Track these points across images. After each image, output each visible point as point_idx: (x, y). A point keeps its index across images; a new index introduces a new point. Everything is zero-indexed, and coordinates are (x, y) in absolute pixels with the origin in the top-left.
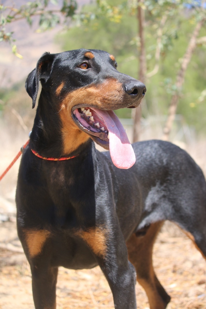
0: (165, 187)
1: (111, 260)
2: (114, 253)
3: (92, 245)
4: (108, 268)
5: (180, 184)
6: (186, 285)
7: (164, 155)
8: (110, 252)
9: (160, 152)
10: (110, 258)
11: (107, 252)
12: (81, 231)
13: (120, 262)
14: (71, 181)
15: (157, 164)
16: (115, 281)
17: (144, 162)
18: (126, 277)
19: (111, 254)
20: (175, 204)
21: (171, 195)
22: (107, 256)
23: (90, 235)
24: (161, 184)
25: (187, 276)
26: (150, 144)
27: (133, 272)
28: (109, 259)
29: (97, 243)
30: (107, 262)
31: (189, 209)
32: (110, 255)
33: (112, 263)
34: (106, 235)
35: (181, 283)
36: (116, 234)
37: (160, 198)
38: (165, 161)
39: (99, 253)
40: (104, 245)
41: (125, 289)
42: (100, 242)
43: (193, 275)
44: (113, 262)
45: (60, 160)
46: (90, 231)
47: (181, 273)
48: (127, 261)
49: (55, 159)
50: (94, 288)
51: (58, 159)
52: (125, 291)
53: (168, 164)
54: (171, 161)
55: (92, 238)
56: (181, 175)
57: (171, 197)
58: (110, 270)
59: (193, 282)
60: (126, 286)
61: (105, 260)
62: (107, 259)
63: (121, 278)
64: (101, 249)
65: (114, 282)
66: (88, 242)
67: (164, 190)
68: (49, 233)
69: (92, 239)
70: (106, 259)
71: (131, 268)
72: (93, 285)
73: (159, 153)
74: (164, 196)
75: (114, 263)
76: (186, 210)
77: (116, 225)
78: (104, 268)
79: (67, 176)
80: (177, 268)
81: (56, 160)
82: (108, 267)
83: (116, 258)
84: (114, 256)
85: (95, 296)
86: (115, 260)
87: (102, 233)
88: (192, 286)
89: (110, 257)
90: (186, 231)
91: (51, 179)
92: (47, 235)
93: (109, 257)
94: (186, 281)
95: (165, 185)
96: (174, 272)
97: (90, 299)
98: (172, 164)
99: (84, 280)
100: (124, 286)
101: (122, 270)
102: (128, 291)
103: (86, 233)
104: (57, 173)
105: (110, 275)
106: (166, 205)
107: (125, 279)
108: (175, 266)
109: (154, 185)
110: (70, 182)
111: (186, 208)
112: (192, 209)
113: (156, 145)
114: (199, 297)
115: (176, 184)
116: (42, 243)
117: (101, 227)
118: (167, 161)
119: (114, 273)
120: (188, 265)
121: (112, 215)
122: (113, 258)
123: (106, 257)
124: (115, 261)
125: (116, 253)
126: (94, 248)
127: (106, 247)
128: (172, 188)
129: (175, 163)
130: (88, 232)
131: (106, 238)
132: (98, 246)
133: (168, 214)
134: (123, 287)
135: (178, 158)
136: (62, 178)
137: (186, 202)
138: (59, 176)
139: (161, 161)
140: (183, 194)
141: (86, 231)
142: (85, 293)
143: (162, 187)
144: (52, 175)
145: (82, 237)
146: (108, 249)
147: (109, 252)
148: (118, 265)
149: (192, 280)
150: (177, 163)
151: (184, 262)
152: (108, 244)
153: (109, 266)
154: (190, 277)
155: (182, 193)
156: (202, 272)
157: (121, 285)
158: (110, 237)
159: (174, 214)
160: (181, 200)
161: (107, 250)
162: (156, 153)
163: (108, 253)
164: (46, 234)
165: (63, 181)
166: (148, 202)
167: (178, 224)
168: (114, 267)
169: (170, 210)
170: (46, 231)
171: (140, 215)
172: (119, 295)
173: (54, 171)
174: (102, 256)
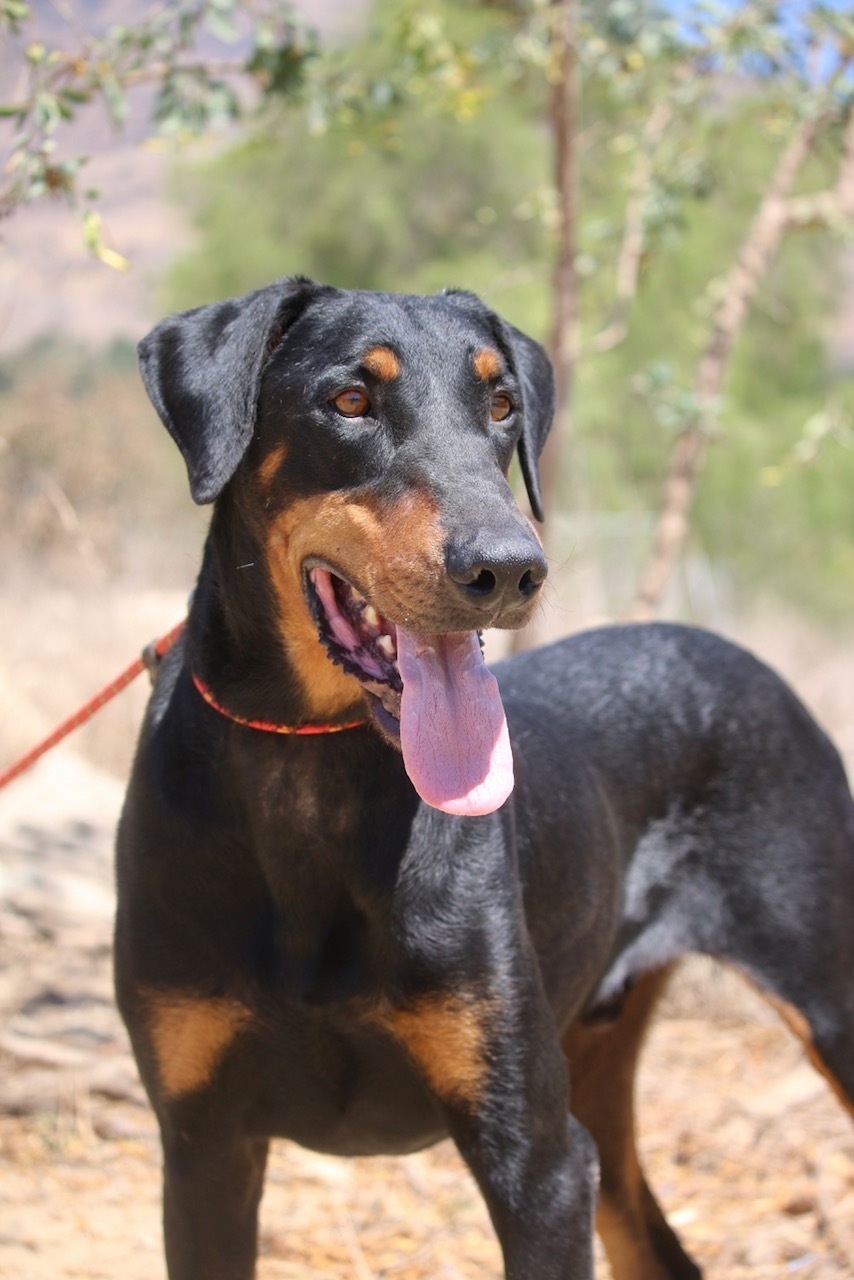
0: (700, 819)
1: (505, 1119)
2: (517, 1091)
3: (426, 1059)
4: (491, 1149)
5: (757, 808)
6: (735, 1215)
7: (703, 688)
8: (500, 1086)
9: (689, 675)
10: (500, 1112)
11: (490, 1089)
12: (384, 1006)
13: (539, 1123)
14: (344, 819)
15: (676, 728)
16: (516, 1200)
17: (630, 720)
18: (560, 1182)
19: (505, 1092)
20: (736, 889)
21: (722, 852)
22: (488, 1104)
23: (417, 1021)
24: (686, 810)
25: (734, 1179)
26: (648, 643)
27: (588, 1162)
28: (495, 1115)
29: (448, 1053)
30: (485, 1125)
31: (791, 907)
32: (500, 1099)
33: (506, 1131)
34: (485, 1023)
35: (714, 1209)
36: (527, 1016)
37: (678, 865)
38: (706, 713)
39: (452, 1094)
40: (477, 1062)
41: (553, 1234)
42: (463, 1049)
43: (762, 1176)
44: (512, 1125)
45: (299, 732)
46: (418, 1009)
47: (710, 1168)
48: (564, 1118)
49: (280, 727)
50: (361, 1216)
51: (292, 729)
52: (556, 1239)
53: (717, 725)
54: (727, 714)
55: (427, 1033)
56: (763, 772)
57: (721, 861)
58: (497, 1158)
59: (763, 1205)
60: (561, 1219)
61: (477, 1118)
62: (487, 1116)
63: (540, 1187)
64: (465, 1077)
65: (513, 1204)
66: (412, 1049)
67: (695, 833)
68: (247, 1013)
69: (427, 1036)
70: (483, 1115)
71: (580, 1147)
72: (352, 1206)
73: (682, 681)
74: (692, 858)
75: (515, 1131)
76: (779, 914)
77: (529, 979)
78: (474, 1150)
79: (329, 799)
80: (693, 1148)
81: (284, 730)
82: (492, 1146)
83: (524, 1112)
84: (518, 1103)
85: (365, 1249)
86: (518, 1116)
87: (469, 1014)
88: (760, 1219)
89: (500, 1106)
90: (778, 1001)
91: (265, 804)
92: (240, 1020)
93: (493, 1106)
94: (736, 1198)
95: (699, 811)
96: (682, 1160)
97: (348, 1261)
98: (733, 726)
99: (312, 1182)
100: (548, 1219)
101: (546, 1156)
102: (568, 1241)
103: (404, 1015)
104: (287, 783)
105: (495, 1177)
106: (701, 894)
107: (556, 1191)
108: (685, 1138)
109: (661, 814)
110: (343, 823)
111: (780, 907)
112: (803, 909)
113: (670, 649)
114: (793, 1266)
115: (743, 808)
116: (215, 1046)
117: (468, 991)
118: (713, 713)
119: (513, 1169)
120: (739, 1133)
121: (514, 943)
122: (514, 1111)
123: (483, 1107)
124: (522, 1121)
125: (527, 1091)
126: (433, 1071)
127: (484, 1068)
128: (724, 823)
129: (743, 726)
130: (412, 1011)
131: (488, 1032)
132: (451, 1064)
133: (708, 929)
134: (548, 1222)
135: (755, 703)
136: (307, 804)
137: (781, 881)
138: (296, 796)
139: (693, 716)
140: (770, 848)
141: (402, 1008)
142: (324, 1237)
143: (689, 822)
144: (266, 789)
145: (391, 1027)
146: (489, 1076)
147: (496, 1087)
148: (527, 1137)
149: (759, 1196)
150: (753, 723)
151: (722, 1120)
152: (494, 1058)
153: (492, 1141)
154: (748, 1185)
155: (765, 844)
156: (795, 1166)
157: (540, 1215)
158: (505, 1030)
159: (731, 931)
160: (759, 874)
161: (487, 1082)
162: (674, 684)
163: (493, 1091)
164: (234, 1014)
165: (309, 815)
166: (635, 885)
167: (746, 969)
168: (516, 1144)
169: (716, 914)
170: (236, 1003)
171: (612, 937)
172: (530, 1256)
173: (276, 774)
174: (466, 1103)
